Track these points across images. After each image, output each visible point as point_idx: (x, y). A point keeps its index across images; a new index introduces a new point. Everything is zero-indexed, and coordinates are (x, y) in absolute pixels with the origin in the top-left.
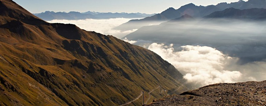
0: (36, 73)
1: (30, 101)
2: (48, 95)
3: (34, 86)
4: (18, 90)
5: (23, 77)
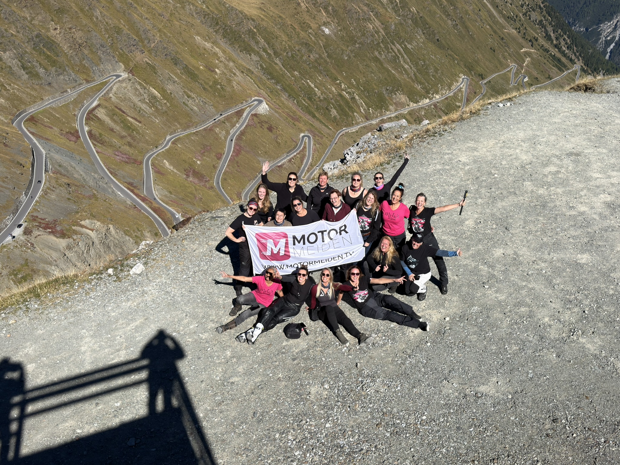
0: (213, 13)
1: (201, 82)
2: (239, 70)
5: (184, 23)
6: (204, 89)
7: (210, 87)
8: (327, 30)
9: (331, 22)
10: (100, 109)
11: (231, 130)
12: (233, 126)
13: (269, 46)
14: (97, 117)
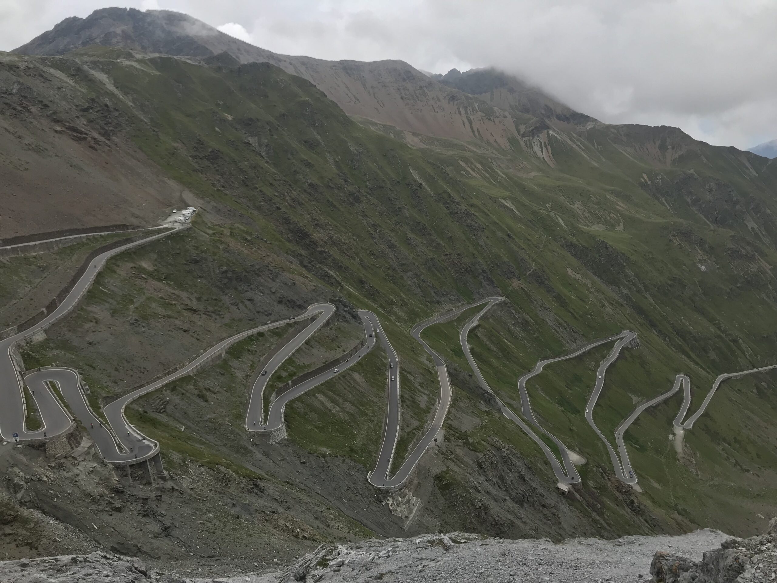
0: (583, 246)
1: (571, 310)
2: (608, 302)
3: (578, 276)
4: (546, 282)
5: (556, 254)
6: (575, 318)
7: (580, 316)
8: (703, 267)
9: (707, 259)
10: (480, 329)
11: (601, 361)
12: (604, 357)
13: (639, 281)
14: (477, 336)
